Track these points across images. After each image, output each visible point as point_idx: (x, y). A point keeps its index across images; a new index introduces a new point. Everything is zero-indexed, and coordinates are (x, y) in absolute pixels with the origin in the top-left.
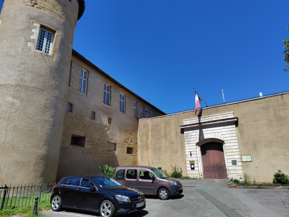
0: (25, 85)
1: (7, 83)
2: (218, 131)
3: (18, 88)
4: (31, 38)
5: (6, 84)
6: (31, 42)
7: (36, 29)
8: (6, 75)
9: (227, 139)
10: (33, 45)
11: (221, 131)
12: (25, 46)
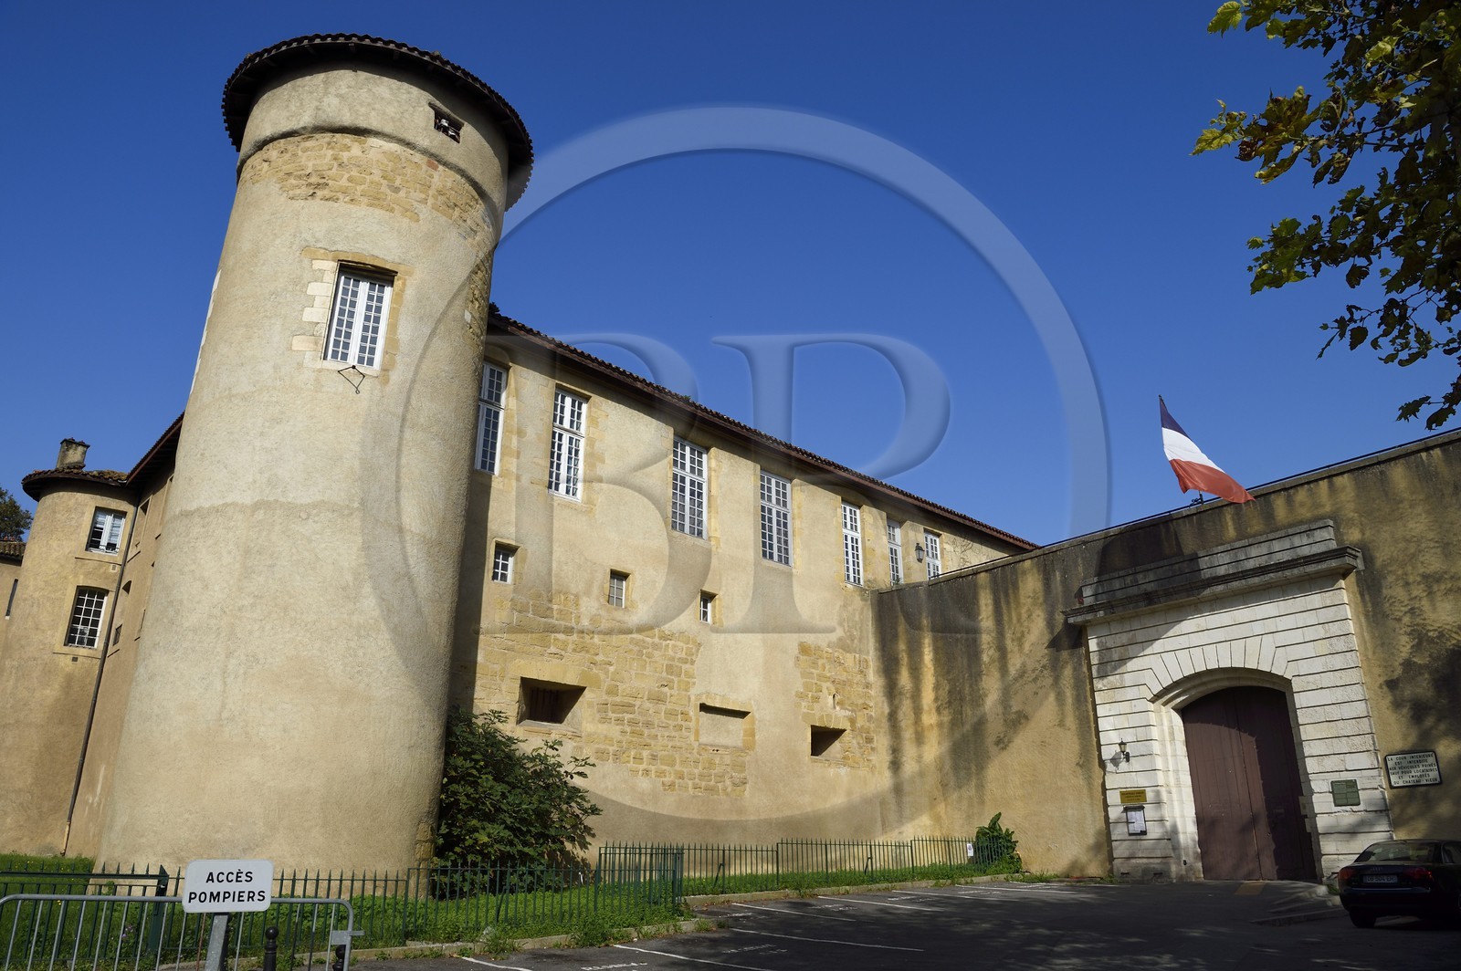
0: (284, 500)
1: (229, 500)
2: (1258, 628)
3: (260, 515)
4: (304, 319)
5: (226, 505)
6: (304, 334)
7: (322, 282)
8: (225, 470)
9: (1304, 667)
10: (312, 345)
11: (1270, 625)
12: (283, 353)
